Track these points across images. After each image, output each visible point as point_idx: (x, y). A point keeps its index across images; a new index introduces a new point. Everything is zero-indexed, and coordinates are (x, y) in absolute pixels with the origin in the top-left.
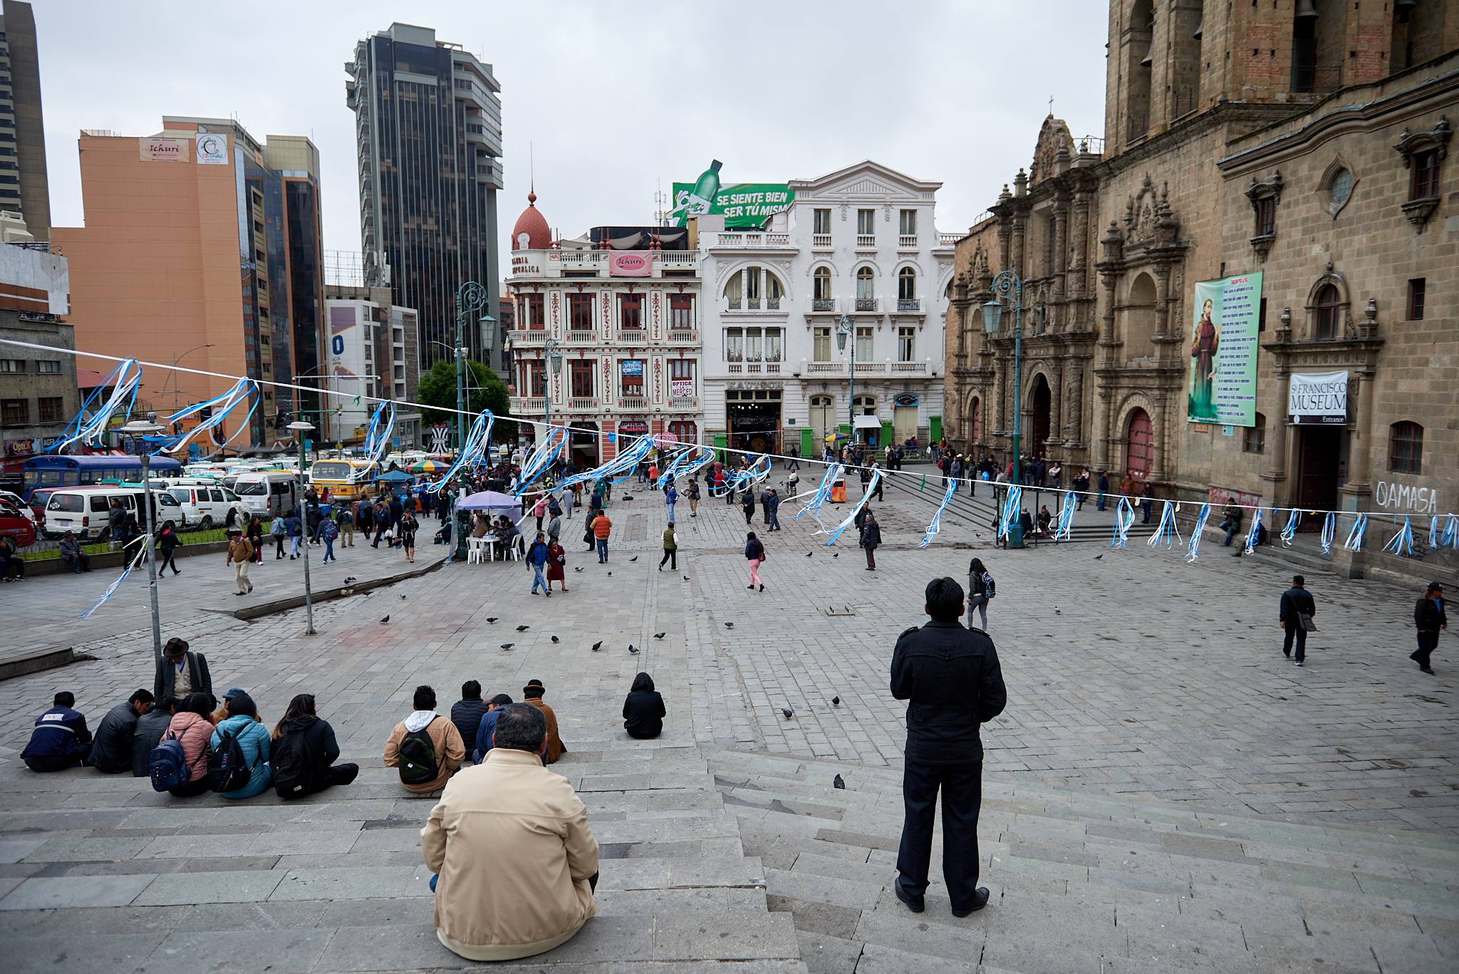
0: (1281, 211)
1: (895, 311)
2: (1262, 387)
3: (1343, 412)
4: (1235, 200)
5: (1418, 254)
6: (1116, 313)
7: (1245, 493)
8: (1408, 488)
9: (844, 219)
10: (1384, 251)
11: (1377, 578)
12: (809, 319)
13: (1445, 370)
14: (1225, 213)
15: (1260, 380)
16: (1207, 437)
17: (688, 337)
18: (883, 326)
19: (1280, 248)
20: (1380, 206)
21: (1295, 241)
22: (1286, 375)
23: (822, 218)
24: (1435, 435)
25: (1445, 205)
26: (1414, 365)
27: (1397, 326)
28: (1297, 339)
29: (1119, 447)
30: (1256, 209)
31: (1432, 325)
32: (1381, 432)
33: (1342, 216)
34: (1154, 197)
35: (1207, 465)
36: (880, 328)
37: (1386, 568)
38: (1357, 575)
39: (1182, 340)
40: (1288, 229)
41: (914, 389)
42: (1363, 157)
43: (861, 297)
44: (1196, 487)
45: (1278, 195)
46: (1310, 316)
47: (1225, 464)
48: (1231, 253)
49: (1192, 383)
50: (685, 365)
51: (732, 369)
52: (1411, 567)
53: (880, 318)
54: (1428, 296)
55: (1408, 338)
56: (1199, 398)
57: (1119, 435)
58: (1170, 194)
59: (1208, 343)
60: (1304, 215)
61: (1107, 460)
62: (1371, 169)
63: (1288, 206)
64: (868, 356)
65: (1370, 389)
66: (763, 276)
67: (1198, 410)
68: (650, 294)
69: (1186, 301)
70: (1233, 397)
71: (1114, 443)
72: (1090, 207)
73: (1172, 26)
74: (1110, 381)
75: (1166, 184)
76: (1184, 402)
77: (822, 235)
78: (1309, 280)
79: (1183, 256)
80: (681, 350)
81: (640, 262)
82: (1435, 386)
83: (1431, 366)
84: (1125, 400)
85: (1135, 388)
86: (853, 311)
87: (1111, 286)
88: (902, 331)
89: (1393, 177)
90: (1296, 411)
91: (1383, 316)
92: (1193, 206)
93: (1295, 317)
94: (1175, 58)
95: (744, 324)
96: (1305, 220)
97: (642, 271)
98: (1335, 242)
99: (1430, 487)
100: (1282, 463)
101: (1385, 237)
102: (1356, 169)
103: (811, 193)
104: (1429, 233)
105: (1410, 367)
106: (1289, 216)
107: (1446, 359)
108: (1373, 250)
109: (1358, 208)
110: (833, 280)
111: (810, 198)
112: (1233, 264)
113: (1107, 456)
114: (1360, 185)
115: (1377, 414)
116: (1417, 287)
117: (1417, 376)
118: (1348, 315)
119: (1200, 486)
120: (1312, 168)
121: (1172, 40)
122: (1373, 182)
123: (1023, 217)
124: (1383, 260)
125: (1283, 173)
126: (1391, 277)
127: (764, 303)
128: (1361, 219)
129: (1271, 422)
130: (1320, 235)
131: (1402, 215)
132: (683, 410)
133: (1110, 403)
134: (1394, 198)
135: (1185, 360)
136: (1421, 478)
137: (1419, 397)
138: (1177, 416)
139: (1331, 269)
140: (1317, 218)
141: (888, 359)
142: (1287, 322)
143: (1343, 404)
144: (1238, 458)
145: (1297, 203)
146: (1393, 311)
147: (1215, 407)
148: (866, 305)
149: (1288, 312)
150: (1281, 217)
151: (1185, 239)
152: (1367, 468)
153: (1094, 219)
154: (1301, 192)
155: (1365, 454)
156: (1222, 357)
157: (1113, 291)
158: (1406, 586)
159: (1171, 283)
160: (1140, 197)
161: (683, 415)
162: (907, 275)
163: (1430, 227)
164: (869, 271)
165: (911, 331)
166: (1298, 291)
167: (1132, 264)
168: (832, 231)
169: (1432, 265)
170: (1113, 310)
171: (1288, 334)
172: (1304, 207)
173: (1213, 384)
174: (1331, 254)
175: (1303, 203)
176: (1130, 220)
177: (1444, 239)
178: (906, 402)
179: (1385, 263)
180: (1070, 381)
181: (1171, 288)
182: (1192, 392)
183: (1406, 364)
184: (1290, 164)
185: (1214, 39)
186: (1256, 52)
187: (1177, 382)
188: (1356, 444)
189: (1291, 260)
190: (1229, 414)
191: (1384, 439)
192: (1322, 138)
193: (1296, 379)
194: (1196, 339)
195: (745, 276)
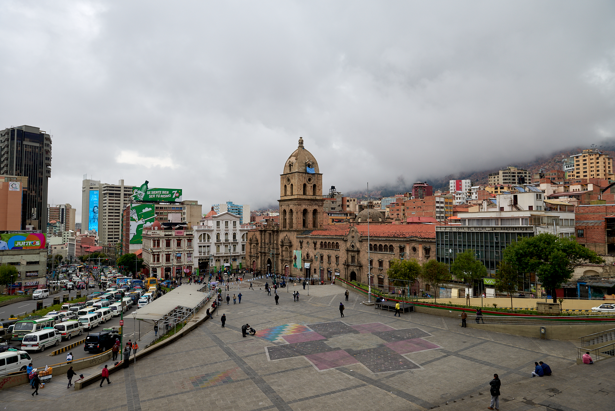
1: (232, 242)
5: (315, 252)
7: (301, 277)
9: (222, 223)
12: (216, 244)
14: (297, 243)
16: (296, 270)
17: (191, 248)
23: (218, 223)
27: (314, 259)
30: (300, 243)
34: (288, 238)
36: (229, 245)
39: (292, 257)
40: (304, 247)
41: (236, 257)
43: (226, 239)
44: (295, 276)
47: (298, 273)
48: (298, 248)
49: (294, 263)
50: (190, 254)
51: (200, 254)
53: (229, 243)
56: (295, 265)
58: (290, 238)
59: (295, 258)
62: (310, 243)
65: (312, 265)
66: (206, 235)
68: (183, 239)
69: (293, 252)
70: (299, 265)
71: (283, 270)
72: (278, 235)
73: (289, 215)
74: (282, 261)
75: (289, 236)
76: (293, 265)
77: (218, 226)
78: (306, 253)
79: (292, 247)
80: (189, 251)
81: (181, 233)
84: (284, 264)
85: (286, 262)
86: (224, 242)
88: (233, 245)
90: (305, 267)
91: (312, 258)
92: (293, 240)
94: (289, 220)
95: (202, 245)
97: (182, 234)
98: (308, 249)
100: (304, 273)
103: (216, 218)
108: (311, 251)
109: (310, 247)
110: (220, 235)
115: (312, 268)
116: (315, 256)
118: (309, 258)
121: (289, 217)
123: (265, 233)
125: (303, 241)
126: (313, 254)
127: (206, 240)
132: (190, 264)
133: (282, 264)
137: (315, 266)
144: (300, 272)
147: (297, 266)
149: (304, 256)
150: (303, 245)
151: (292, 244)
153: (278, 237)
154: (305, 243)
156: (297, 260)
157: (282, 248)
160: (286, 237)
161: (189, 265)
162: (234, 234)
164: (227, 233)
165: (235, 245)
167: (285, 245)
168: (220, 226)
170: (282, 251)
173: (296, 263)
174: (308, 251)
176: (284, 239)
178: (235, 260)
180: (276, 261)
181: (290, 250)
183: (314, 263)
185: (294, 221)
186: (299, 224)
187: (292, 262)
188: (311, 271)
189: (304, 250)
192: (306, 238)
193: (305, 264)
195: (203, 235)
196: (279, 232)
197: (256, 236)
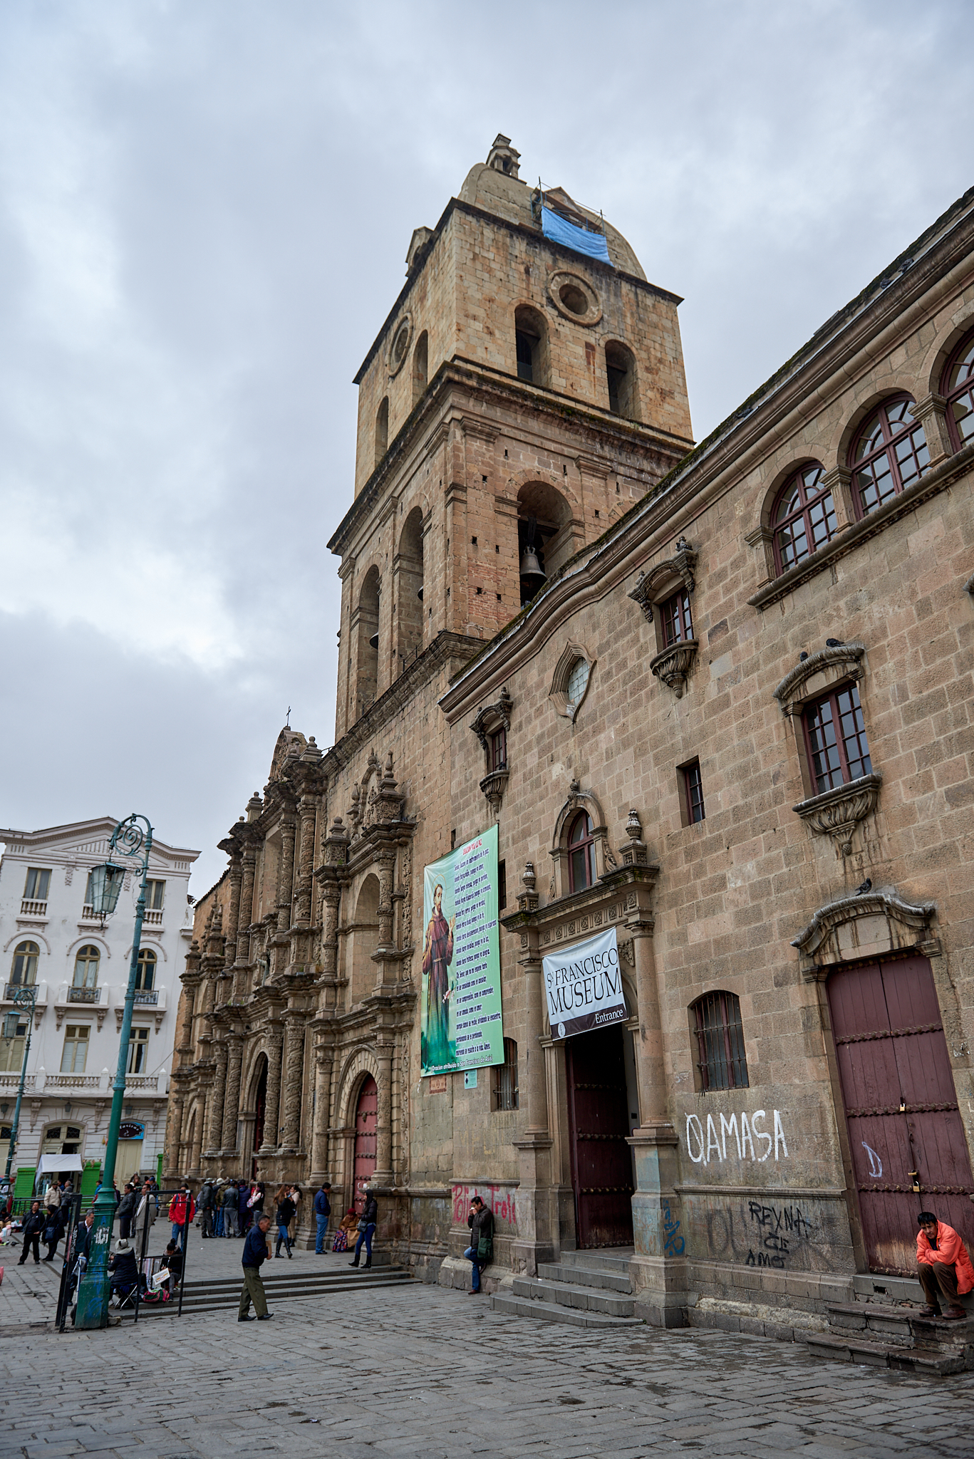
0: (512, 738)
2: (509, 994)
3: (619, 999)
4: (462, 745)
5: (682, 726)
6: (340, 939)
7: (498, 1185)
8: (733, 1117)
9: (68, 883)
10: (639, 740)
11: (715, 1322)
13: (751, 885)
14: (453, 765)
16: (445, 1098)
18: (105, 1024)
19: (516, 787)
20: (625, 683)
21: (531, 769)
22: (535, 962)
23: (38, 878)
24: (759, 1006)
25: (705, 647)
26: (705, 893)
27: (673, 841)
28: (546, 901)
29: (342, 1143)
30: (485, 746)
31: (720, 820)
32: (677, 1021)
33: (583, 713)
34: (379, 775)
35: (448, 1147)
36: (100, 1028)
37: (725, 1296)
38: (680, 1318)
39: (411, 953)
40: (522, 757)
42: (597, 632)
43: (79, 984)
44: (435, 1189)
45: (508, 718)
46: (558, 863)
47: (470, 1140)
48: (461, 813)
49: (424, 1015)
52: (768, 1286)
53: (101, 1013)
54: (707, 779)
55: (690, 854)
56: (433, 1038)
57: (342, 1124)
58: (396, 766)
59: (442, 955)
60: (539, 732)
61: (326, 1168)
62: (608, 642)
63: (520, 727)
64: (79, 1066)
65: (651, 951)
67: (433, 1056)
69: (414, 896)
70: (474, 1022)
71: (336, 1138)
72: (317, 809)
73: (396, 588)
74: (331, 1038)
75: (391, 754)
76: (416, 1049)
78: (550, 815)
79: (410, 836)
82: (743, 917)
83: (731, 886)
84: (349, 1063)
85: (359, 1042)
86: (63, 1002)
87: (336, 902)
89: (636, 640)
91: (651, 831)
92: (419, 770)
93: (541, 874)
94: (399, 619)
96: (541, 736)
98: (577, 752)
99: (768, 1105)
101: (637, 721)
102: (591, 650)
103: (27, 848)
104: (692, 691)
105: (701, 898)
106: (521, 740)
107: (750, 867)
108: (625, 744)
109: (600, 697)
110: (42, 959)
111: (25, 854)
112: (464, 827)
113: (327, 1161)
114: (598, 667)
115: (665, 992)
116: (690, 771)
117: (712, 909)
118: (605, 845)
119: (441, 1187)
120: (542, 671)
121: (396, 602)
122: (612, 656)
123: (254, 850)
124: (640, 753)
125: (511, 690)
126: (654, 771)
128: (605, 709)
129: (524, 1046)
130: (558, 750)
131: (653, 681)
133: (331, 1074)
134: (640, 666)
135: (416, 982)
136: (752, 1092)
137: (722, 944)
138: (408, 1072)
139: (576, 788)
140: (554, 729)
142: (531, 882)
143: (619, 986)
144: (486, 1124)
145: (529, 720)
146: (663, 819)
147: (453, 1043)
148: (83, 995)
149: (531, 868)
150: (513, 745)
151: (412, 815)
152: (665, 1094)
153: (322, 827)
154: (532, 705)
155: (659, 1065)
156: (459, 963)
158: (766, 1331)
159: (396, 875)
160: (366, 781)
162: (146, 959)
163: (691, 684)
165: (144, 1033)
166: (540, 837)
167: (356, 868)
168: (49, 897)
169: (703, 734)
170: (336, 935)
172: (537, 722)
173: (450, 1009)
174: (576, 770)
175: (536, 717)
176: (355, 813)
177: (713, 692)
178: (126, 1132)
179: (643, 755)
180: (290, 1056)
181: (396, 882)
182: (425, 1030)
183: (694, 896)
184: (518, 677)
185: (434, 580)
186: (479, 591)
187: (407, 1017)
188: (642, 1051)
189: (529, 796)
190: (471, 1050)
191: (683, 1033)
192: (548, 629)
193: (551, 962)
194: (427, 946)
196: (327, 777)
197: (221, 916)
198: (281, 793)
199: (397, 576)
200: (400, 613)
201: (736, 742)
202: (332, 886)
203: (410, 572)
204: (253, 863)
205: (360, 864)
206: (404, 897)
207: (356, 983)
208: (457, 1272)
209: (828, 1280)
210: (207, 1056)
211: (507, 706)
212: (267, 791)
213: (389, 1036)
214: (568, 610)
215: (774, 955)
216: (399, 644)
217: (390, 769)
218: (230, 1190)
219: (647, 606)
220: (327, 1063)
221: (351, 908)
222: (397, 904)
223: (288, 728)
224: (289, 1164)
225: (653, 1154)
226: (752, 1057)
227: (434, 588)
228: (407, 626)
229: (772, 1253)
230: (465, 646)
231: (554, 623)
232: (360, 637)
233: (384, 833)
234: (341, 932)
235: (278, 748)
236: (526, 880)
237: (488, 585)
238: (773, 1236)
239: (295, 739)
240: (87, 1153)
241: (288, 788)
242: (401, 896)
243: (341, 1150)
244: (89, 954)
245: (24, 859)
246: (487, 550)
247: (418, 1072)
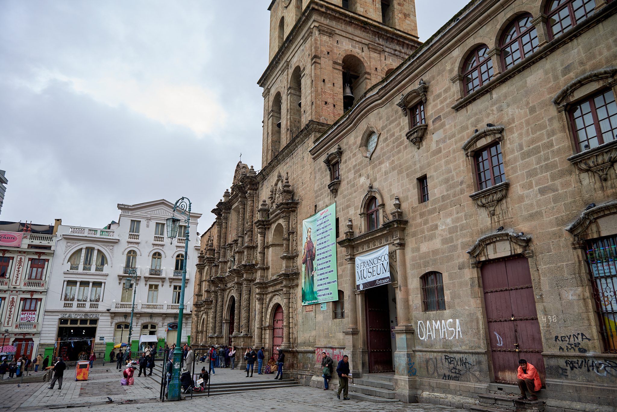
0: (342, 166)
1: (172, 276)
2: (340, 272)
3: (388, 274)
4: (319, 170)
5: (420, 161)
6: (266, 250)
7: (336, 348)
8: (438, 322)
9: (148, 226)
10: (400, 167)
11: (429, 401)
12: (121, 278)
13: (449, 228)
14: (315, 178)
15: (339, 268)
16: (313, 314)
17: (39, 285)
18: (165, 284)
19: (343, 187)
20: (394, 143)
21: (351, 179)
22: (352, 260)
23: (135, 225)
24: (451, 277)
25: (431, 127)
26: (428, 231)
27: (414, 209)
28: (357, 234)
29: (268, 332)
30: (330, 170)
31: (436, 201)
32: (414, 284)
33: (374, 156)
34: (282, 182)
35: (314, 333)
36: (162, 285)
37: (433, 391)
38: (414, 400)
39: (297, 256)
40: (347, 174)
41: (180, 320)
42: (381, 121)
43: (154, 268)
44: (308, 350)
45: (340, 157)
46: (363, 219)
47: (323, 330)
48: (319, 198)
49: (303, 281)
50: (34, 302)
51: (65, 305)
52: (452, 387)
53: (163, 280)
54: (430, 183)
55: (422, 215)
56: (307, 290)
57: (267, 324)
58: (289, 178)
59: (311, 256)
60: (354, 163)
61: (261, 341)
62: (386, 125)
63: (346, 162)
64: (154, 300)
65: (403, 255)
66: (96, 252)
67: (307, 297)
68: (17, 257)
69: (298, 232)
70: (325, 284)
71: (265, 330)
72: (255, 196)
73: (289, 101)
74: (262, 290)
75: (287, 173)
76: (300, 294)
77: (134, 234)
78: (359, 199)
79: (296, 208)
80: (32, 292)
81: (14, 239)
82: (445, 241)
83: (440, 228)
84: (270, 300)
85: (275, 291)
86: (147, 275)
87: (264, 235)
88: (175, 288)
89: (399, 124)
90: (359, 282)
91: (404, 206)
92: (300, 180)
93: (355, 223)
94: (290, 115)
95: (79, 279)
96: (356, 165)
97: (14, 243)
98: (372, 172)
99: (454, 317)
100: (356, 322)
101: (399, 159)
102: (378, 129)
103: (130, 212)
104: (424, 146)
105: (426, 233)
106: (346, 167)
107: (449, 221)
108: (393, 169)
109: (382, 149)
110: (138, 258)
111: (129, 214)
112: (320, 204)
113: (262, 338)
114: (381, 136)
115: (410, 272)
116: (422, 181)
117: (431, 238)
118: (384, 212)
119: (311, 349)
120: (356, 137)
121: (289, 108)
122: (388, 131)
123: (227, 213)
124: (400, 172)
125: (341, 146)
126: (406, 180)
127: (93, 267)
128: (384, 154)
129: (347, 294)
130: (363, 172)
131: (407, 142)
132: (25, 330)
133: (263, 304)
134: (401, 135)
135: (299, 267)
136: (447, 312)
137: (435, 252)
138: (296, 303)
139: (371, 187)
140: (361, 162)
141: (165, 302)
142: (351, 227)
143: (388, 269)
144: (330, 324)
145: (350, 158)
146: (410, 200)
147: (316, 292)
148: (155, 272)
149: (351, 221)
150: (342, 169)
151: (297, 199)
152: (409, 313)
153: (257, 204)
154: (351, 152)
155: (406, 301)
157: (264, 237)
158: (451, 404)
159: (290, 223)
160: (276, 185)
161: (25, 334)
162: (180, 258)
163: (424, 143)
164: (159, 254)
165: (181, 288)
166: (355, 208)
167: (272, 221)
168: (140, 232)
169: (429, 165)
170: (264, 248)
171: (352, 233)
172: (354, 159)
173: (314, 278)
174: (371, 180)
175: (353, 157)
176: (272, 198)
177: (434, 147)
178: (174, 327)
179: (401, 173)
180: (245, 296)
181: (290, 226)
182: (303, 286)
183: (423, 232)
184: (345, 140)
185: (306, 98)
186: (326, 103)
187: (295, 282)
188: (399, 296)
189: (350, 191)
190: (323, 295)
191: (417, 288)
192: (359, 119)
193: (358, 260)
194: (304, 253)
195: (84, 251)
196: (258, 183)
197: (213, 240)
198: (239, 189)
199: (289, 97)
200: (290, 113)
201: (444, 168)
202: (262, 228)
203: (295, 95)
204: (226, 219)
205: (274, 219)
206: (294, 233)
207: (273, 268)
208: (318, 382)
209: (478, 385)
210: (209, 297)
211: (340, 153)
212: (233, 189)
213: (288, 289)
214: (368, 111)
215: (458, 257)
216: (291, 126)
217: (287, 179)
218: (221, 349)
219: (405, 109)
220: (261, 300)
221: (270, 237)
222: (291, 236)
223: (240, 162)
224: (245, 339)
225: (404, 336)
226: (447, 297)
227: (306, 102)
228: (294, 118)
229: (454, 375)
230: (320, 127)
231: (361, 117)
232: (272, 123)
233: (285, 206)
234: (266, 247)
235: (236, 171)
236: (348, 226)
237: (330, 101)
238: (454, 368)
239: (244, 167)
240: (159, 335)
241: (242, 187)
242: (292, 232)
243: (267, 334)
244: (157, 255)
245: (129, 216)
246: (329, 85)
247: (300, 304)
